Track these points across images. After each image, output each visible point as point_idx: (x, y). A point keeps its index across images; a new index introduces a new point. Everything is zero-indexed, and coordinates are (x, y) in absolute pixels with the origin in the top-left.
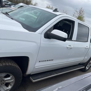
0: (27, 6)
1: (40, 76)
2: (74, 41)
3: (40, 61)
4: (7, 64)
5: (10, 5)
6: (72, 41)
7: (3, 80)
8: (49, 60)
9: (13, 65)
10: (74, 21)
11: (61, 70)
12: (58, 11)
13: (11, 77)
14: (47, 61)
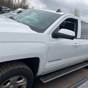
0: (26, 10)
1: (50, 77)
2: (79, 39)
3: (49, 62)
4: (20, 67)
5: (9, 11)
6: (77, 39)
7: (16, 83)
8: (58, 60)
9: (25, 67)
10: (77, 20)
11: (68, 69)
12: (61, 12)
13: (23, 79)
14: (56, 60)
